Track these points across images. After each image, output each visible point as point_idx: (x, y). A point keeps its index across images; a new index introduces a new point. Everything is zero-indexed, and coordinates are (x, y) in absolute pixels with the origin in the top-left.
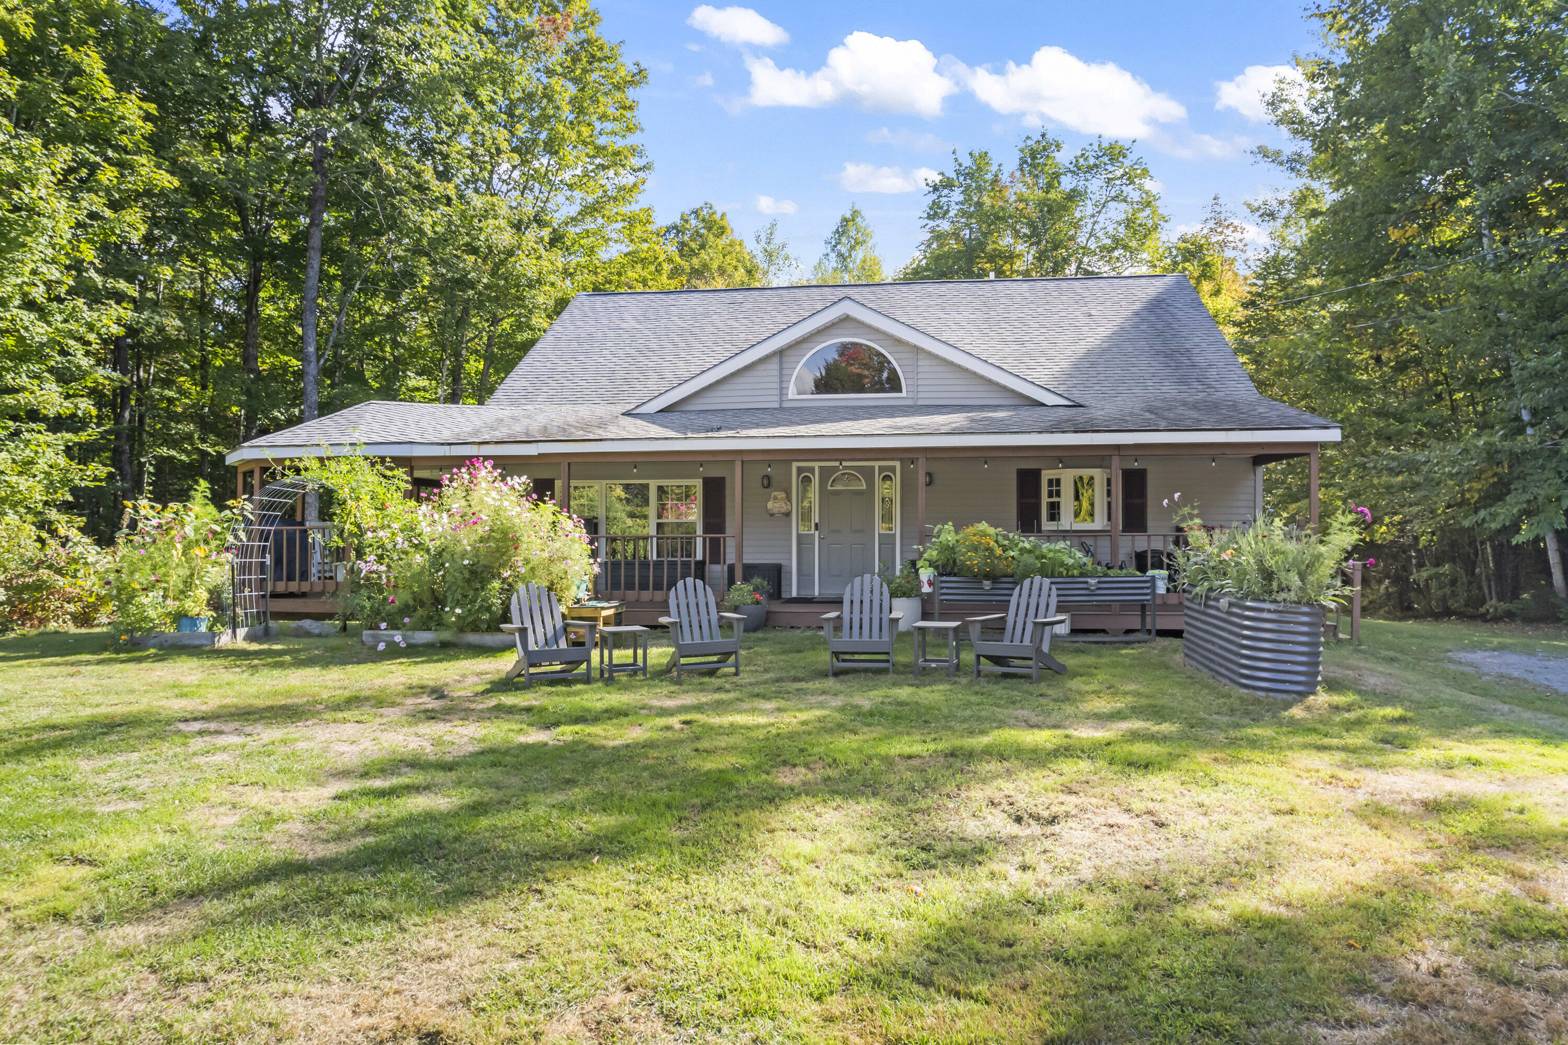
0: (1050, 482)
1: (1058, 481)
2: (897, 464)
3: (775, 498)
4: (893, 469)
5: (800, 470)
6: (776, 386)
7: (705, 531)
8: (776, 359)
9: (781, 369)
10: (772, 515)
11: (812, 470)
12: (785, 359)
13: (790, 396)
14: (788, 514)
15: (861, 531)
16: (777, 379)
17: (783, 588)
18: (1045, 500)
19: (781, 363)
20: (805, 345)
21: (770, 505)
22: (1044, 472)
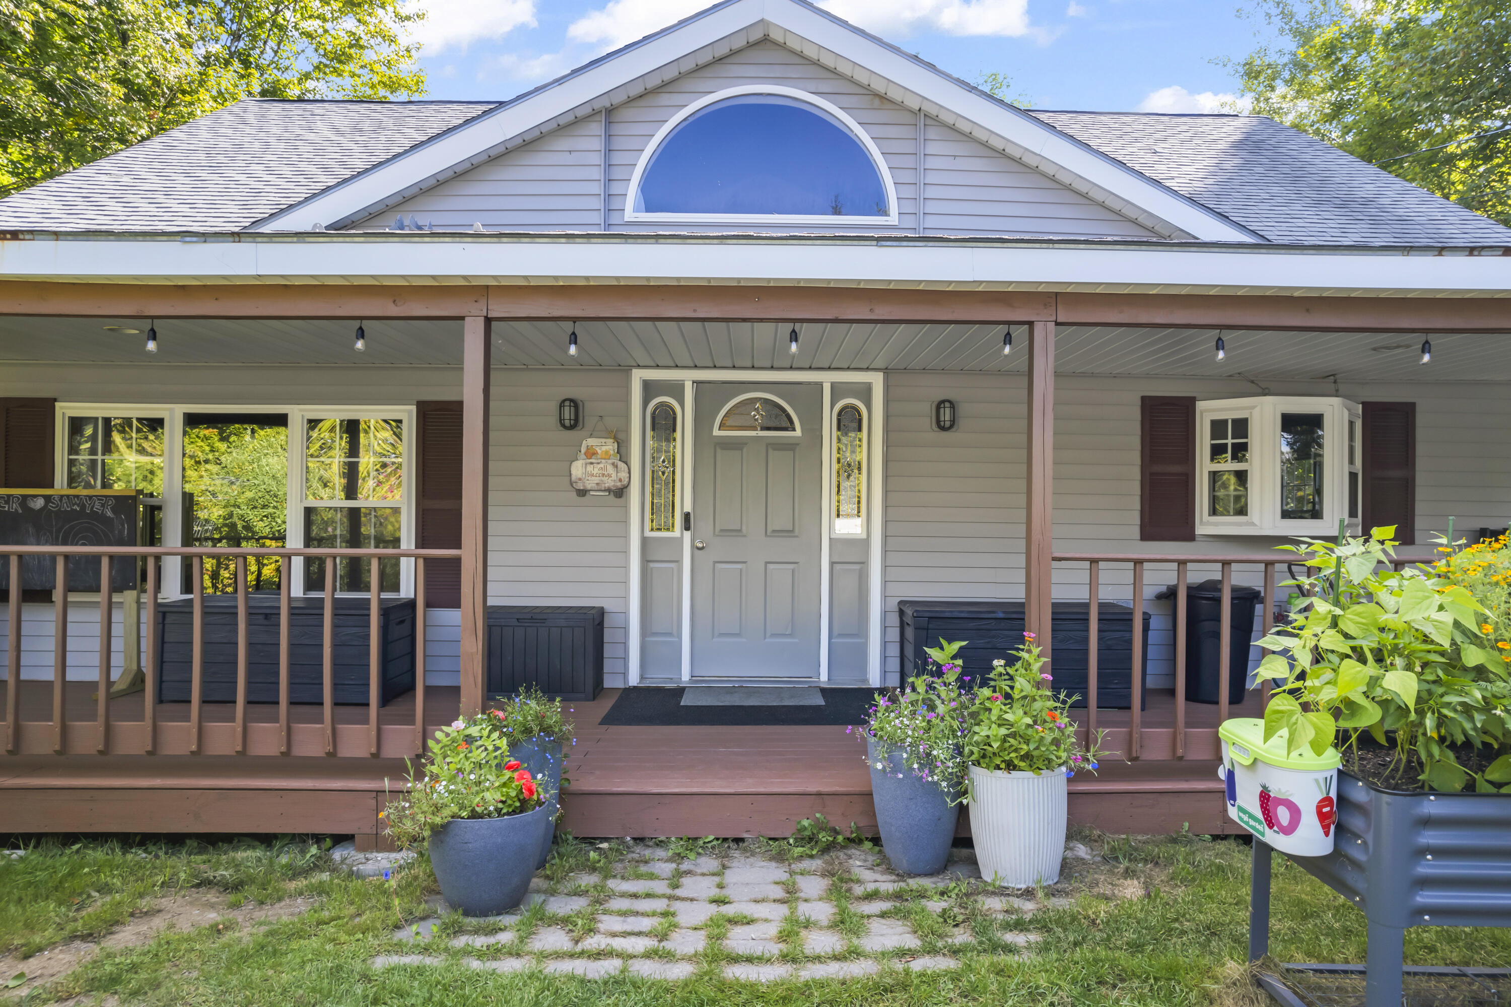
0: (1218, 427)
1: (1241, 426)
2: (876, 380)
3: (591, 454)
4: (865, 392)
5: (650, 389)
6: (596, 188)
7: (422, 542)
8: (596, 128)
9: (609, 151)
10: (582, 493)
11: (676, 390)
12: (616, 129)
13: (630, 215)
14: (620, 492)
15: (789, 533)
16: (597, 173)
17: (608, 666)
18: (1204, 465)
19: (609, 137)
20: (665, 99)
21: (578, 469)
22: (1200, 405)
